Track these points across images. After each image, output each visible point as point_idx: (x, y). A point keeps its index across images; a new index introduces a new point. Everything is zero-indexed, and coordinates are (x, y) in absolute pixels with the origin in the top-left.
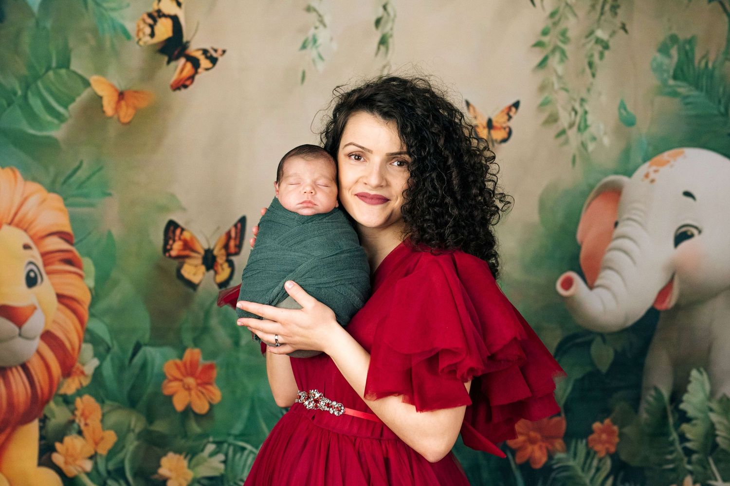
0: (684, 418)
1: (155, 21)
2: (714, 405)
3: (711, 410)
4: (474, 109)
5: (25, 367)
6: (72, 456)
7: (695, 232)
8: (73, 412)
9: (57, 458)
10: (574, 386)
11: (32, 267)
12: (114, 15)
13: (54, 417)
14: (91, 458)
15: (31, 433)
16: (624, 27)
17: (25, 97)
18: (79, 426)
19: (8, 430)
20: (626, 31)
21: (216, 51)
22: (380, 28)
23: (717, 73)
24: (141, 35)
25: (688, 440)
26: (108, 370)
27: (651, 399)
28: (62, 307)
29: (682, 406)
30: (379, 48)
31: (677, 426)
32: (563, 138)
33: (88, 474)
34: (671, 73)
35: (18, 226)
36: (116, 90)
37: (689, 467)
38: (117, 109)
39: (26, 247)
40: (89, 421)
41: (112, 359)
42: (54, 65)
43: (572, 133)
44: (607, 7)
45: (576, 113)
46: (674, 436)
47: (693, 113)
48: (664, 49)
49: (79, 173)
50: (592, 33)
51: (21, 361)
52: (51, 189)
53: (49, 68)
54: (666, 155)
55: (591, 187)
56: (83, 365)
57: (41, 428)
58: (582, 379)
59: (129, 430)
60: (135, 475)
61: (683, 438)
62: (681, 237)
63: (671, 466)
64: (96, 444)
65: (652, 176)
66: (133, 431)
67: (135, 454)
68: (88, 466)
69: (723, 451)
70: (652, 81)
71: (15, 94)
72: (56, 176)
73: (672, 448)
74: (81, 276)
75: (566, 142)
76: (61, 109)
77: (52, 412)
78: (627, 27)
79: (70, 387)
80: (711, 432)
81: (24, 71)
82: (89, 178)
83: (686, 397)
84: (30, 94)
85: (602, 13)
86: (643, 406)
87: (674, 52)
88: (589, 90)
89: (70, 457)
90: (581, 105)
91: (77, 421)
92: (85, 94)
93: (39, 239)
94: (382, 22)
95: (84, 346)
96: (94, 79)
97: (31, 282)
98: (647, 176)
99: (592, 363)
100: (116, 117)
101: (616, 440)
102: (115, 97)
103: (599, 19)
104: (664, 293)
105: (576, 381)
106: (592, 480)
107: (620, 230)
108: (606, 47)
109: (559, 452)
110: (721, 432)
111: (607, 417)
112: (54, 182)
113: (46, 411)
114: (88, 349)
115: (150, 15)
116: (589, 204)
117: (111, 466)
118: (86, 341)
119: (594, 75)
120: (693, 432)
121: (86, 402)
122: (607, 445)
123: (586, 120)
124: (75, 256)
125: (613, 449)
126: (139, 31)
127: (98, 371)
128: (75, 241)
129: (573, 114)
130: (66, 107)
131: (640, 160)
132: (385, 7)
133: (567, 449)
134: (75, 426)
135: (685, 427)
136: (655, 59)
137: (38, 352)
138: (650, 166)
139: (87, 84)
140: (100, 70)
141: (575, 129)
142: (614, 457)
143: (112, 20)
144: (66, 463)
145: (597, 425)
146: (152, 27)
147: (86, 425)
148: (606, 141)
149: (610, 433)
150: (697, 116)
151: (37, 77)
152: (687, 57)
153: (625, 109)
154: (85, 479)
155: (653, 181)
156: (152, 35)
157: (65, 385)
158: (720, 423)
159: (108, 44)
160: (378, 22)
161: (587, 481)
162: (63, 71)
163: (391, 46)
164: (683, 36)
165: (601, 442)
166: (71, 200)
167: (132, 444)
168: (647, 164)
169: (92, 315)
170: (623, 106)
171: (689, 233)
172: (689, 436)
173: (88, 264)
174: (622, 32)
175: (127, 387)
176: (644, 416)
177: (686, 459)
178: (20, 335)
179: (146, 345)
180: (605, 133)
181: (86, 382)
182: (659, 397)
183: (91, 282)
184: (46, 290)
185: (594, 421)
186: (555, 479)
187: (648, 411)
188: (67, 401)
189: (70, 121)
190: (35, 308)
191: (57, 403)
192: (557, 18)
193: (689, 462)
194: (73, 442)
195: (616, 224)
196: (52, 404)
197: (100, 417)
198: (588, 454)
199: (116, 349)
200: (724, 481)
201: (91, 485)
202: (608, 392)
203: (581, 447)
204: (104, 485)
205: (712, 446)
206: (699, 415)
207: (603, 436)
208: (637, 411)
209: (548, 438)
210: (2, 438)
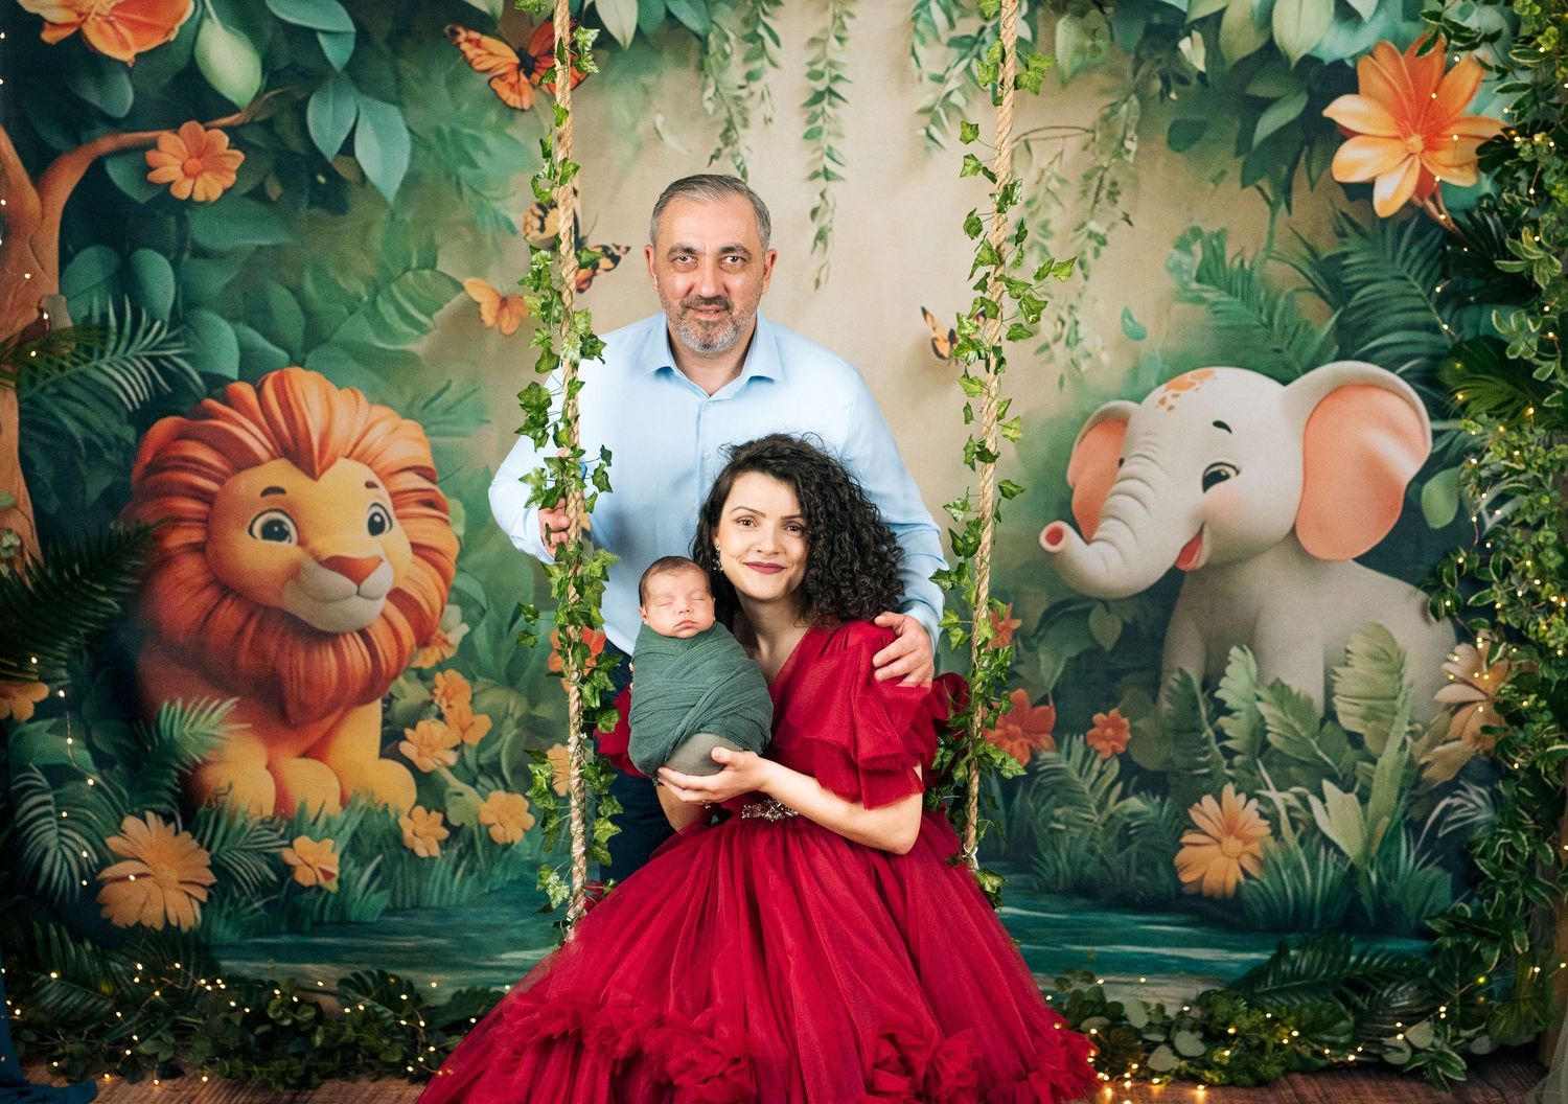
0: (1221, 709)
1: (546, 212)
2: (1263, 693)
4: (932, 319)
5: (364, 634)
6: (428, 745)
7: (1231, 472)
8: (431, 691)
9: (407, 749)
10: (1065, 666)
11: (376, 509)
13: (405, 697)
14: (456, 748)
15: (370, 716)
17: (374, 303)
18: (440, 709)
19: (338, 713)
21: (618, 248)
22: (816, 218)
24: (528, 229)
25: (1228, 738)
26: (482, 638)
28: (419, 560)
29: (1218, 694)
30: (814, 246)
31: (1212, 720)
33: (451, 769)
35: (359, 459)
36: (497, 295)
37: (1229, 772)
38: (498, 318)
39: (370, 485)
40: (452, 703)
41: (487, 625)
46: (1209, 732)
49: (446, 395)
51: (358, 627)
54: (1189, 376)
56: (447, 632)
57: (385, 711)
58: (1077, 658)
59: (507, 715)
60: (514, 771)
61: (1221, 736)
62: (1212, 479)
63: (1205, 771)
64: (464, 732)
65: (1170, 401)
66: (512, 715)
67: (514, 743)
68: (452, 758)
69: (1277, 751)
71: (360, 300)
72: (414, 399)
73: (1206, 748)
74: (446, 522)
76: (423, 319)
77: (402, 691)
79: (427, 659)
80: (1259, 730)
82: (461, 400)
83: (1223, 682)
84: (380, 299)
86: (1163, 693)
89: (428, 747)
91: (437, 702)
92: (457, 300)
93: (387, 475)
96: (468, 282)
97: (376, 528)
98: (1162, 401)
99: (1092, 639)
100: (496, 327)
101: (1127, 736)
102: (496, 304)
104: (1189, 550)
105: (1068, 660)
106: (1092, 787)
107: (1126, 469)
109: (1047, 750)
110: (1274, 728)
111: (1114, 707)
112: (410, 405)
113: (392, 688)
114: (454, 613)
115: (540, 206)
116: (1084, 436)
117: (483, 760)
120: (1236, 728)
121: (449, 679)
122: (1114, 743)
124: (438, 496)
125: (1122, 749)
126: (525, 224)
127: (467, 643)
130: (430, 315)
131: (1151, 383)
133: (1058, 745)
134: (434, 708)
135: (1223, 721)
137: (383, 615)
138: (1166, 390)
142: (1125, 759)
144: (420, 754)
145: (1099, 717)
146: (541, 219)
147: (449, 706)
148: (1106, 358)
149: (1118, 727)
154: (448, 776)
155: (1170, 408)
156: (542, 229)
157: (421, 656)
158: (1274, 717)
161: (1087, 789)
162: (427, 274)
163: (829, 242)
165: (1103, 738)
166: (433, 428)
167: (510, 733)
168: (1162, 387)
171: (1222, 474)
172: (1229, 732)
173: (455, 505)
175: (504, 661)
176: (1165, 706)
177: (1225, 762)
178: (358, 594)
180: (1105, 350)
181: (450, 654)
182: (1186, 682)
183: (460, 530)
184: (396, 538)
185: (1097, 711)
187: (1169, 699)
189: (435, 332)
190: (379, 561)
191: (407, 679)
193: (1230, 766)
194: (429, 728)
195: (1121, 462)
196: (401, 680)
197: (470, 698)
198: (1087, 753)
199: (492, 612)
200: (1279, 790)
201: (455, 784)
202: (1115, 676)
203: (1078, 744)
204: (473, 783)
205: (1261, 747)
206: (1243, 705)
207: (1108, 731)
208: (1154, 700)
209: (1031, 732)
210: (329, 721)
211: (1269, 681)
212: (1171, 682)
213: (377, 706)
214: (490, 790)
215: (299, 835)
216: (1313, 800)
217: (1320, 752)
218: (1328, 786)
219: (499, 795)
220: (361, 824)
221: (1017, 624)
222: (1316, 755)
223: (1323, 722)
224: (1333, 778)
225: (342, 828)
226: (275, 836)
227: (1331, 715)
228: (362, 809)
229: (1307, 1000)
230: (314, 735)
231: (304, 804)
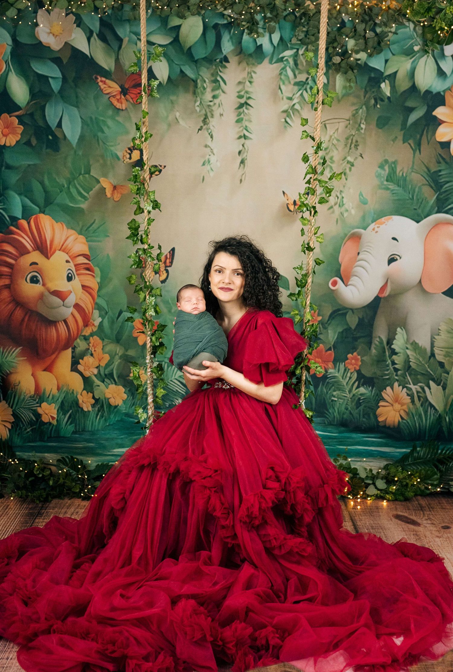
0: (394, 352)
1: (132, 152)
2: (409, 346)
3: (407, 348)
4: (287, 195)
5: (65, 321)
6: (88, 366)
7: (398, 258)
8: (88, 344)
9: (80, 368)
10: (338, 335)
11: (70, 271)
12: (112, 148)
13: (79, 347)
14: (97, 368)
15: (68, 355)
16: (361, 156)
17: (69, 188)
18: (91, 351)
19: (56, 353)
20: (362, 157)
21: (161, 166)
22: (241, 155)
23: (408, 178)
24: (125, 158)
25: (396, 364)
26: (106, 324)
27: (377, 343)
28: (84, 292)
29: (393, 347)
30: (240, 165)
31: (390, 357)
32: (332, 210)
33: (95, 375)
34: (385, 178)
35: (63, 251)
36: (112, 185)
37: (396, 378)
38: (112, 194)
39: (67, 261)
40: (96, 349)
41: (108, 318)
42: (83, 172)
43: (336, 208)
44: (353, 146)
45: (338, 198)
46: (389, 362)
47: (396, 198)
48: (381, 167)
49: (93, 225)
50: (345, 158)
51: (64, 319)
52: (80, 233)
53: (80, 174)
54: (383, 219)
55: (346, 235)
56: (94, 321)
57: (73, 352)
58: (342, 332)
59: (116, 354)
60: (119, 377)
61: (393, 363)
62: (391, 260)
63: (387, 377)
64: (100, 361)
65: (376, 229)
66: (118, 354)
67: (119, 366)
68: (96, 371)
69: (414, 369)
70: (376, 182)
71: (64, 187)
72: (83, 226)
73: (388, 368)
74: (94, 276)
75: (333, 212)
76: (86, 194)
77: (78, 344)
78: (363, 156)
79: (87, 332)
80: (407, 361)
81: (69, 176)
82: (99, 228)
83: (395, 342)
84: (71, 187)
85: (350, 149)
86: (373, 346)
87: (386, 168)
88: (344, 186)
89: (88, 367)
90: (340, 194)
91: (90, 349)
92: (97, 187)
93: (73, 258)
94: (242, 152)
95: (94, 311)
96: (102, 180)
97: (69, 279)
98: (374, 229)
99: (348, 324)
100: (112, 198)
101: (360, 363)
102: (112, 189)
103: (349, 151)
104: (383, 289)
105: (339, 333)
106: (347, 383)
107: (360, 256)
108: (353, 165)
109: (330, 368)
110: (412, 359)
111: (355, 351)
112: (81, 229)
113: (75, 344)
114: (96, 313)
115: (129, 149)
116: (345, 244)
117: (107, 372)
118: (95, 309)
119: (346, 179)
120: (399, 360)
121: (95, 340)
122: (355, 366)
123: (343, 202)
124: (91, 266)
125: (358, 368)
126: (124, 156)
127: (101, 323)
128: (91, 259)
129: (336, 198)
130: (88, 193)
131: (370, 222)
132: (243, 145)
133: (335, 367)
134: (90, 351)
135: (394, 357)
136: (377, 171)
137: (72, 314)
138: (375, 225)
139: (98, 182)
140: (105, 175)
141: (338, 205)
142: (359, 372)
143: (111, 151)
144: (84, 370)
145: (350, 356)
146: (130, 154)
147: (95, 351)
148: (353, 212)
149: (357, 360)
150: (399, 200)
151: (74, 179)
152: (393, 170)
153: (362, 196)
154: (94, 378)
155: (377, 232)
156: (130, 158)
157: (85, 331)
158: (413, 355)
159: (109, 163)
160: (240, 153)
161: (345, 384)
162: (87, 176)
163: (246, 165)
164: (391, 160)
165: (351, 364)
166: (89, 239)
167: (117, 361)
168: (374, 224)
169: (99, 296)
170: (361, 194)
171: (395, 258)
172: (396, 362)
173: (97, 270)
174: (361, 158)
175: (115, 333)
176: (374, 351)
177: (395, 373)
178: (63, 305)
179: (125, 311)
180: (352, 208)
181: (95, 329)
182: (381, 342)
183: (99, 280)
184: (76, 283)
185: (349, 353)
186: (329, 382)
187: (375, 349)
188: (86, 338)
189: (90, 200)
190: (71, 292)
191: (81, 340)
192: (328, 150)
193: (397, 375)
194: (88, 359)
195: (359, 253)
196: (78, 340)
197: (102, 347)
198: (345, 370)
199: (110, 313)
200: (414, 384)
201: (97, 382)
202: (356, 339)
203: (342, 367)
204: (103, 381)
205: (408, 367)
206: (402, 351)
207: (353, 361)
208: (370, 348)
209: (325, 361)
210: (53, 356)
211: (411, 341)
212: (376, 341)
213: (70, 350)
214: (109, 384)
215: (43, 402)
216: (426, 389)
217: (429, 370)
218: (431, 383)
219: (113, 387)
220: (64, 398)
221: (320, 318)
222: (427, 371)
223: (430, 358)
224: (433, 380)
225: (58, 399)
226: (35, 402)
227: (433, 355)
228: (65, 392)
229: (423, 467)
230: (48, 362)
231: (45, 390)
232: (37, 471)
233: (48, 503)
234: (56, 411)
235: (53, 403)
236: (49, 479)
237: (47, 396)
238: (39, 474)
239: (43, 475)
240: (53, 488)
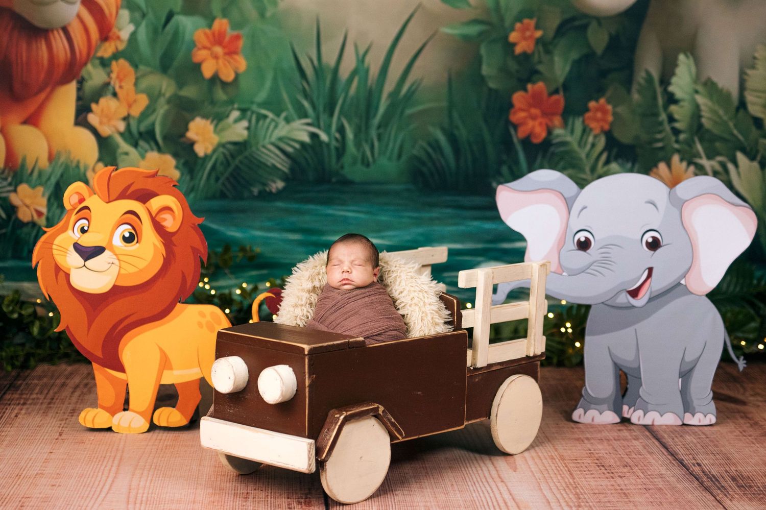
0: (671, 99)
2: (700, 88)
5: (65, 30)
8: (109, 74)
9: (92, 119)
10: (572, 66)
13: (91, 78)
14: (125, 119)
15: (69, 93)
18: (114, 89)
19: (48, 90)
25: (676, 121)
26: (142, 36)
27: (642, 81)
29: (671, 89)
31: (666, 107)
33: (122, 134)
37: (676, 146)
40: (123, 84)
41: (147, 26)
46: (663, 117)
51: (62, 25)
56: (120, 30)
57: (79, 89)
58: (579, 60)
59: (160, 95)
60: (165, 138)
61: (671, 119)
63: (660, 145)
64: (130, 106)
66: (164, 95)
67: (166, 116)
68: (122, 126)
69: (707, 130)
73: (660, 128)
77: (89, 74)
79: (107, 50)
80: (697, 114)
83: (674, 80)
86: (635, 87)
89: (107, 117)
91: (112, 83)
99: (589, 46)
101: (611, 118)
105: (573, 61)
106: (588, 155)
109: (558, 128)
110: (705, 113)
111: (603, 95)
113: (84, 72)
114: (125, 14)
117: (143, 128)
118: (122, 7)
120: (680, 112)
121: (121, 66)
122: (602, 124)
125: (607, 127)
127: (133, 35)
133: (565, 124)
134: (110, 88)
135: (673, 108)
137: (79, 16)
142: (609, 135)
144: (101, 123)
145: (592, 104)
147: (121, 87)
149: (605, 112)
154: (119, 140)
157: (103, 48)
158: (706, 105)
161: (583, 156)
165: (597, 120)
167: (162, 109)
172: (676, 116)
175: (159, 53)
176: (636, 96)
177: (673, 139)
179: (178, 13)
181: (121, 47)
182: (649, 79)
185: (590, 99)
186: (553, 154)
187: (639, 92)
191: (94, 66)
193: (677, 141)
194: (107, 103)
196: (89, 67)
197: (133, 81)
198: (584, 131)
199: (150, 16)
200: (709, 157)
201: (124, 146)
202: (603, 74)
203: (578, 124)
204: (136, 145)
205: (697, 128)
206: (686, 97)
207: (599, 115)
208: (629, 91)
209: (547, 114)
210: (43, 96)
211: (703, 79)
212: (640, 77)
213: (72, 87)
214: (146, 151)
215: (21, 182)
216: (731, 167)
217: (735, 132)
218: (740, 156)
219: (153, 156)
220: (62, 176)
221: (539, 34)
222: (733, 135)
223: (738, 109)
224: (744, 151)
225: (49, 178)
226: (5, 183)
227: (742, 104)
228: (61, 165)
229: (729, 308)
230: (32, 107)
231: (24, 159)
232: (8, 306)
233: (29, 371)
234: (44, 201)
235: (41, 184)
236: (32, 323)
237: (29, 171)
238: (12, 312)
239: (20, 315)
240: (39, 344)
